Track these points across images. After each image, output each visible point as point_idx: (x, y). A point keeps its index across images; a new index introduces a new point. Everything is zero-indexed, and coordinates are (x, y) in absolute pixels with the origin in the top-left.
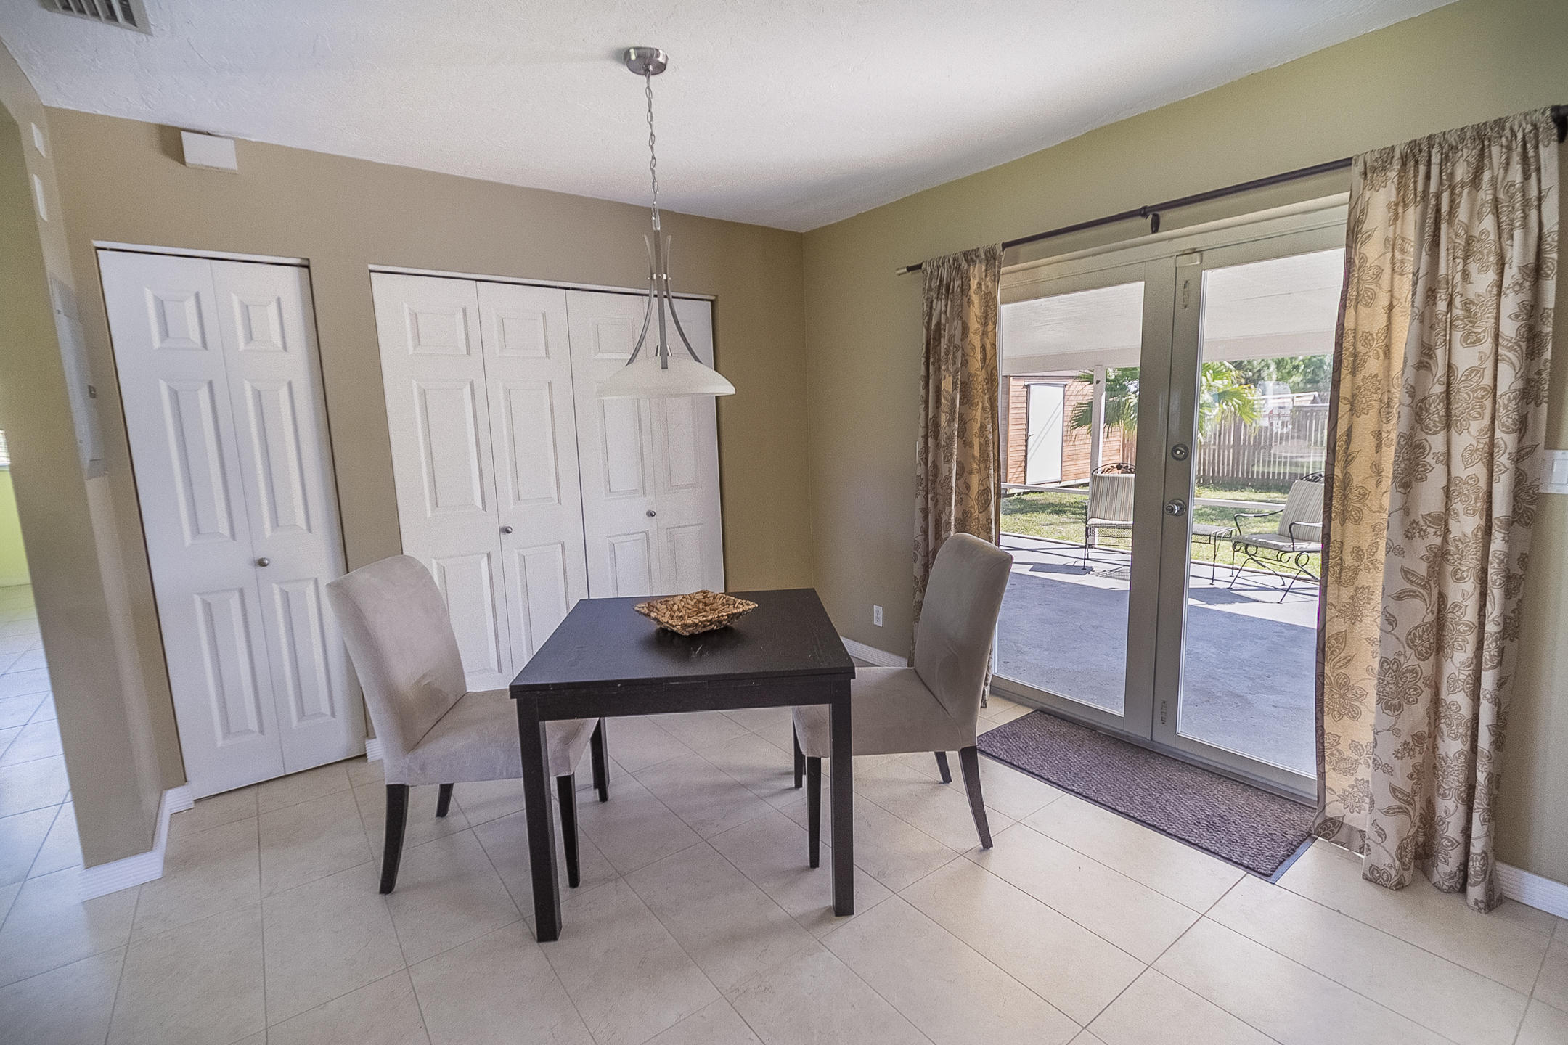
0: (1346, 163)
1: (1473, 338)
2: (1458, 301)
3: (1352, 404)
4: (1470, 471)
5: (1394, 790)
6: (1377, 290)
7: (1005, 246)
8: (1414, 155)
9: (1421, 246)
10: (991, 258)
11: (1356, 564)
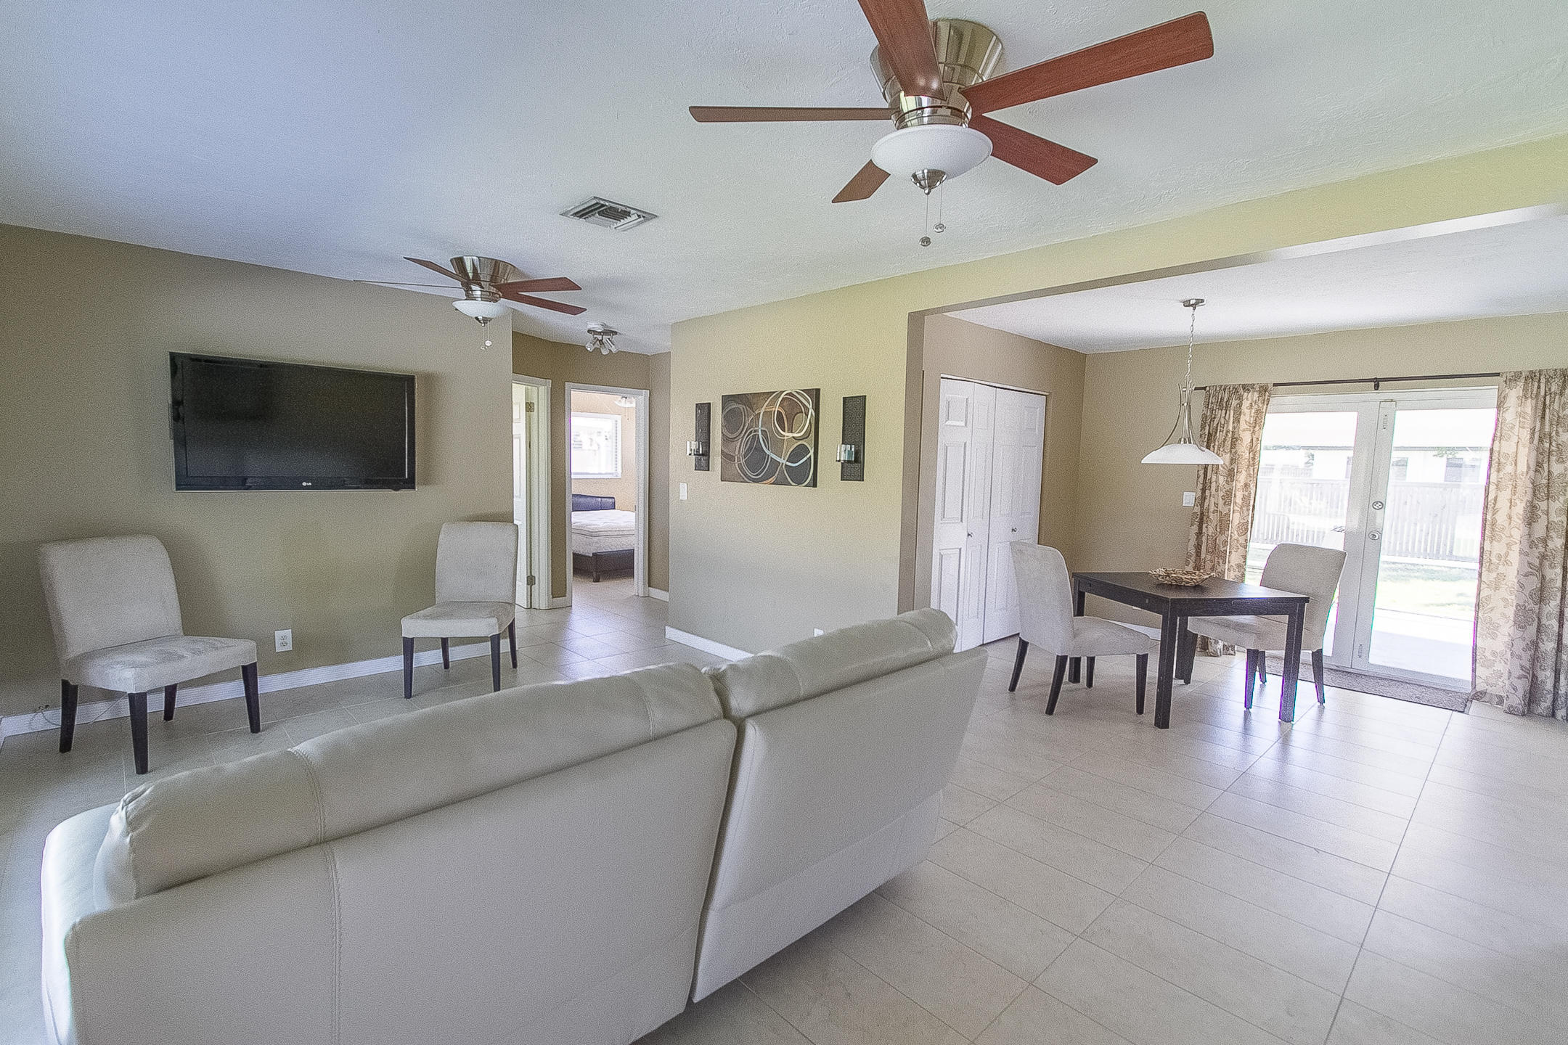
0: (1498, 374)
1: (1561, 460)
2: (1554, 443)
3: (1497, 485)
4: (1559, 518)
5: (1522, 667)
6: (1511, 434)
7: (1275, 385)
8: (1532, 376)
9: (1535, 418)
10: (1264, 390)
11: (1498, 562)
